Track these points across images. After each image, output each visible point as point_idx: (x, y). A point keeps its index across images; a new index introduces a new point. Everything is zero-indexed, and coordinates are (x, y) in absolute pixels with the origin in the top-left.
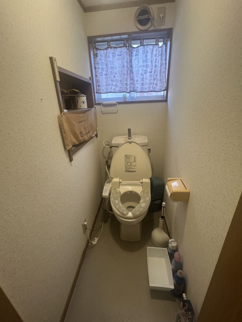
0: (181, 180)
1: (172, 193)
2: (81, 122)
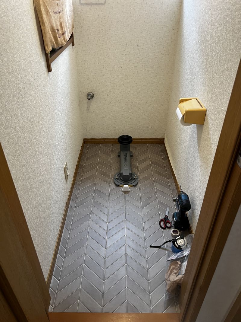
0: (196, 99)
1: (184, 115)
2: (56, 13)
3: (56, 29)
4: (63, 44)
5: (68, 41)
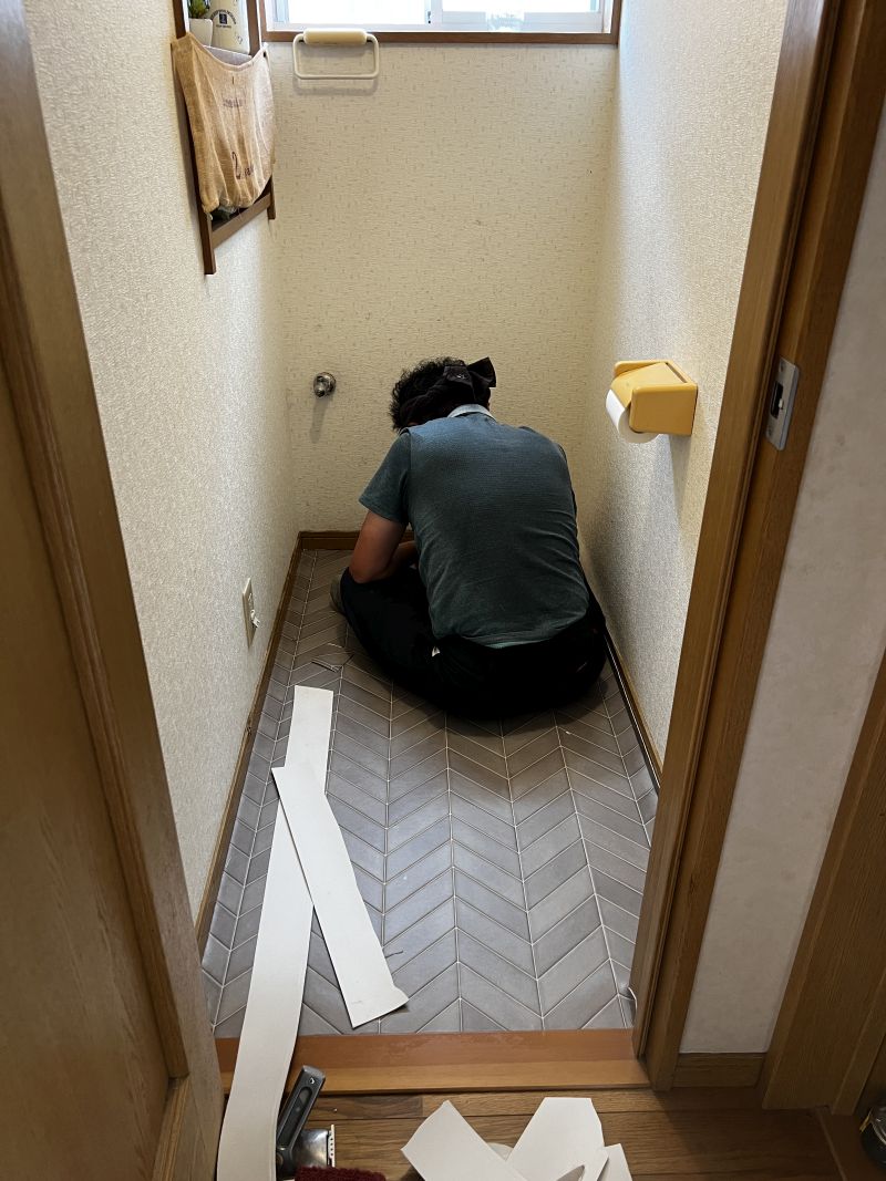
0: (666, 363)
1: (630, 405)
2: (229, 104)
3: (230, 151)
4: (247, 201)
5: (258, 200)
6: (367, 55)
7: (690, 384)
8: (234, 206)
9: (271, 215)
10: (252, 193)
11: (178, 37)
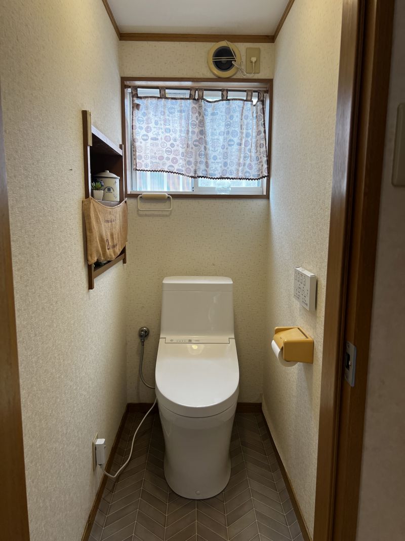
0: (299, 329)
1: (282, 347)
2: (108, 221)
3: (105, 239)
4: (112, 258)
5: (118, 256)
6: (167, 203)
7: (310, 339)
8: (106, 260)
9: (124, 262)
10: (115, 255)
11: (86, 198)
